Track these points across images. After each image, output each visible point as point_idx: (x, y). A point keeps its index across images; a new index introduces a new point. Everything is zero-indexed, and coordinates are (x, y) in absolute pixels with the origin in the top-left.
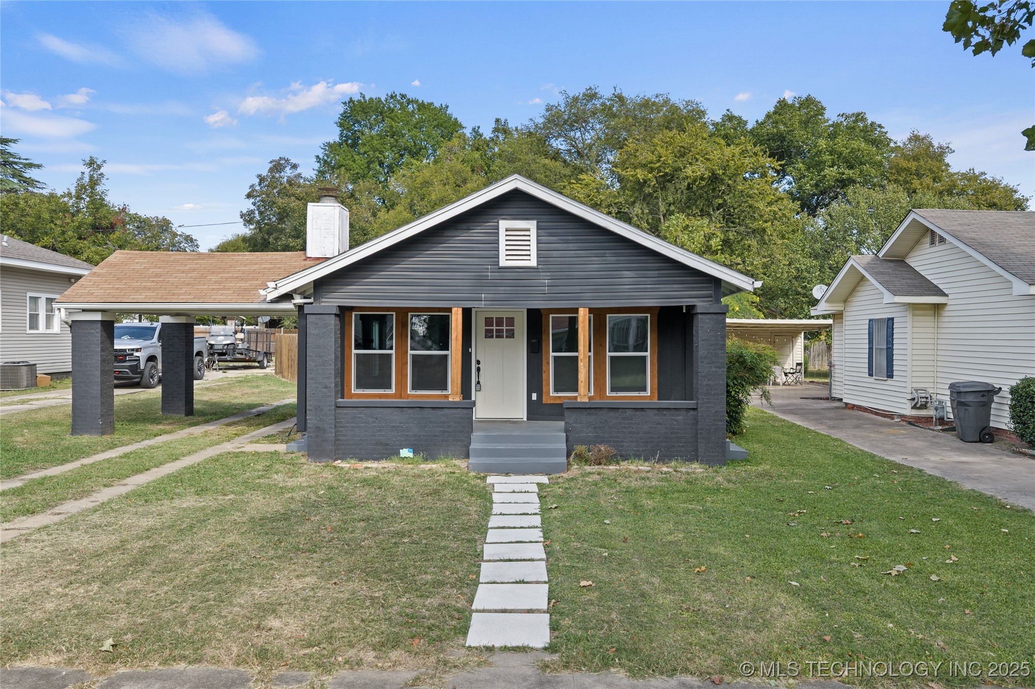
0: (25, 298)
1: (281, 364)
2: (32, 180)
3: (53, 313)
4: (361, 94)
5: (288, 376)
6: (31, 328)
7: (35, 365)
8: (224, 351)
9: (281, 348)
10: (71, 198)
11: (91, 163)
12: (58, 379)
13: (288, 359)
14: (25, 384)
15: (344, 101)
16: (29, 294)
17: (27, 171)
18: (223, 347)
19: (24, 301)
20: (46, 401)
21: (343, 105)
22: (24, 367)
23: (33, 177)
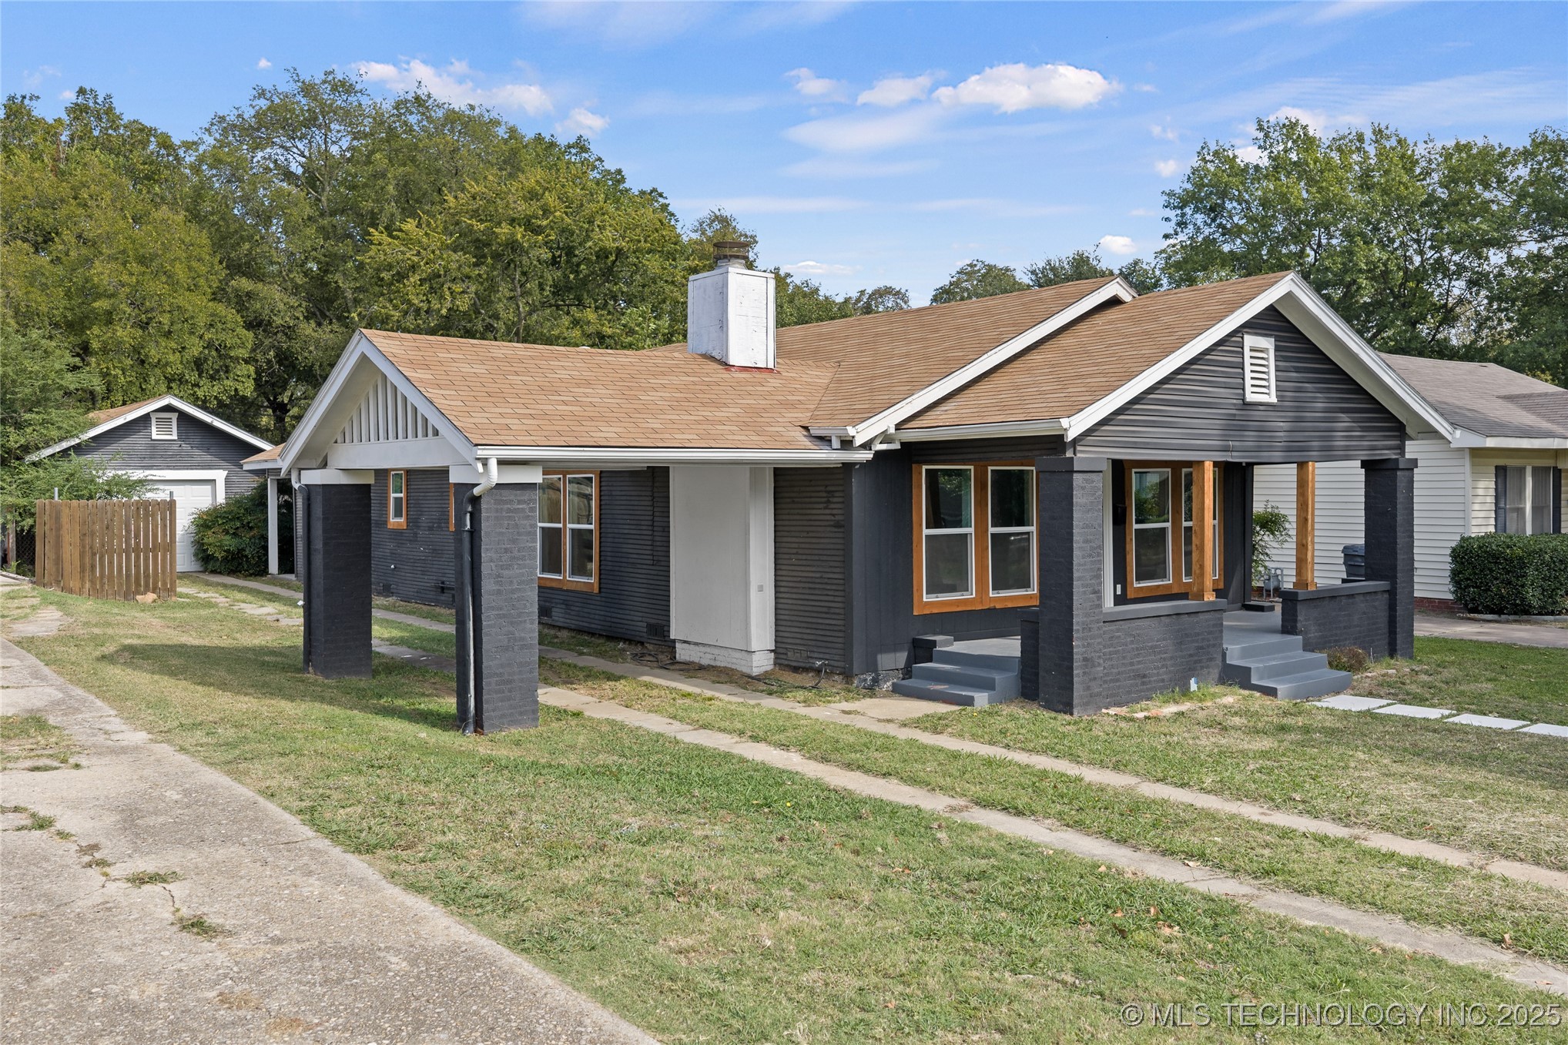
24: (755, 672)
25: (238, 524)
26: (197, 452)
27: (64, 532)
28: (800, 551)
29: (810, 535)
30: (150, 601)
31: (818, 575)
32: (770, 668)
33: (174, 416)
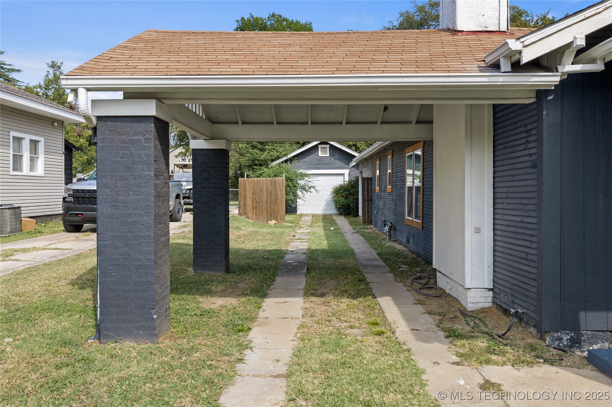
0: (8, 137)
1: (245, 206)
2: (14, 79)
3: (37, 156)
4: (250, 14)
5: (253, 216)
6: (14, 170)
7: (19, 208)
8: (187, 195)
9: (245, 191)
10: (41, 88)
11: (53, 65)
12: (43, 222)
13: (253, 201)
14: (8, 229)
15: (237, 20)
16: (13, 134)
17: (10, 74)
18: (186, 191)
19: (8, 140)
20: (35, 253)
21: (237, 23)
22: (7, 210)
23: (14, 78)
24: (470, 307)
25: (348, 193)
26: (337, 161)
27: (247, 193)
28: (510, 195)
29: (516, 178)
30: (273, 224)
31: (519, 219)
32: (488, 305)
33: (328, 146)
